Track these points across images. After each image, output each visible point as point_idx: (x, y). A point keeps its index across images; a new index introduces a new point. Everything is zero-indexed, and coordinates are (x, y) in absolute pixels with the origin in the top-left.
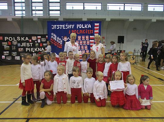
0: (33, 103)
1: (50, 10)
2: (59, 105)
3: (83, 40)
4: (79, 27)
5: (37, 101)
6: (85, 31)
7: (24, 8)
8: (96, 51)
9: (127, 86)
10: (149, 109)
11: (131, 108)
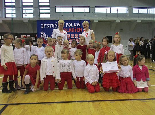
0: (16, 91)
1: (40, 13)
2: (46, 91)
3: (72, 39)
4: (68, 26)
5: (20, 89)
6: (74, 30)
7: (14, 12)
8: (85, 37)
9: (121, 67)
10: (147, 92)
11: (126, 91)
